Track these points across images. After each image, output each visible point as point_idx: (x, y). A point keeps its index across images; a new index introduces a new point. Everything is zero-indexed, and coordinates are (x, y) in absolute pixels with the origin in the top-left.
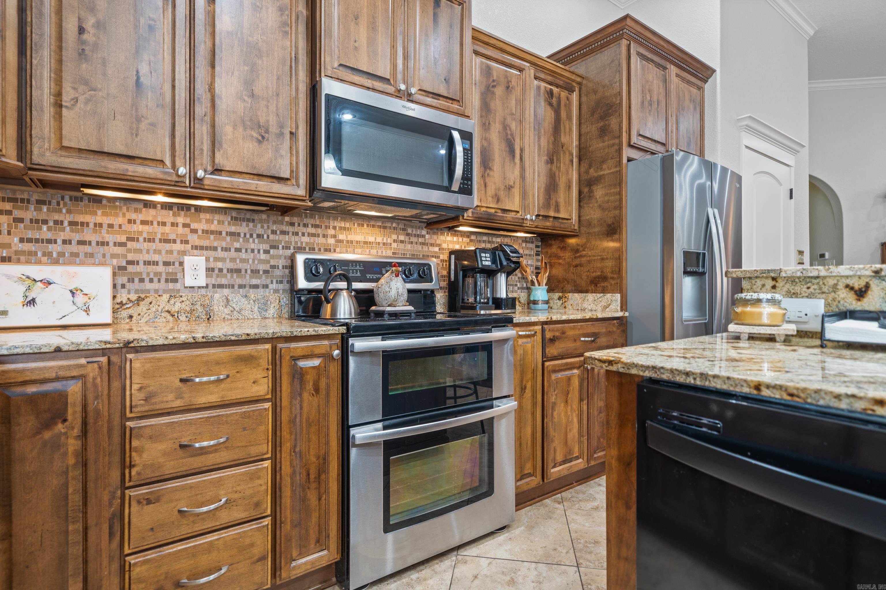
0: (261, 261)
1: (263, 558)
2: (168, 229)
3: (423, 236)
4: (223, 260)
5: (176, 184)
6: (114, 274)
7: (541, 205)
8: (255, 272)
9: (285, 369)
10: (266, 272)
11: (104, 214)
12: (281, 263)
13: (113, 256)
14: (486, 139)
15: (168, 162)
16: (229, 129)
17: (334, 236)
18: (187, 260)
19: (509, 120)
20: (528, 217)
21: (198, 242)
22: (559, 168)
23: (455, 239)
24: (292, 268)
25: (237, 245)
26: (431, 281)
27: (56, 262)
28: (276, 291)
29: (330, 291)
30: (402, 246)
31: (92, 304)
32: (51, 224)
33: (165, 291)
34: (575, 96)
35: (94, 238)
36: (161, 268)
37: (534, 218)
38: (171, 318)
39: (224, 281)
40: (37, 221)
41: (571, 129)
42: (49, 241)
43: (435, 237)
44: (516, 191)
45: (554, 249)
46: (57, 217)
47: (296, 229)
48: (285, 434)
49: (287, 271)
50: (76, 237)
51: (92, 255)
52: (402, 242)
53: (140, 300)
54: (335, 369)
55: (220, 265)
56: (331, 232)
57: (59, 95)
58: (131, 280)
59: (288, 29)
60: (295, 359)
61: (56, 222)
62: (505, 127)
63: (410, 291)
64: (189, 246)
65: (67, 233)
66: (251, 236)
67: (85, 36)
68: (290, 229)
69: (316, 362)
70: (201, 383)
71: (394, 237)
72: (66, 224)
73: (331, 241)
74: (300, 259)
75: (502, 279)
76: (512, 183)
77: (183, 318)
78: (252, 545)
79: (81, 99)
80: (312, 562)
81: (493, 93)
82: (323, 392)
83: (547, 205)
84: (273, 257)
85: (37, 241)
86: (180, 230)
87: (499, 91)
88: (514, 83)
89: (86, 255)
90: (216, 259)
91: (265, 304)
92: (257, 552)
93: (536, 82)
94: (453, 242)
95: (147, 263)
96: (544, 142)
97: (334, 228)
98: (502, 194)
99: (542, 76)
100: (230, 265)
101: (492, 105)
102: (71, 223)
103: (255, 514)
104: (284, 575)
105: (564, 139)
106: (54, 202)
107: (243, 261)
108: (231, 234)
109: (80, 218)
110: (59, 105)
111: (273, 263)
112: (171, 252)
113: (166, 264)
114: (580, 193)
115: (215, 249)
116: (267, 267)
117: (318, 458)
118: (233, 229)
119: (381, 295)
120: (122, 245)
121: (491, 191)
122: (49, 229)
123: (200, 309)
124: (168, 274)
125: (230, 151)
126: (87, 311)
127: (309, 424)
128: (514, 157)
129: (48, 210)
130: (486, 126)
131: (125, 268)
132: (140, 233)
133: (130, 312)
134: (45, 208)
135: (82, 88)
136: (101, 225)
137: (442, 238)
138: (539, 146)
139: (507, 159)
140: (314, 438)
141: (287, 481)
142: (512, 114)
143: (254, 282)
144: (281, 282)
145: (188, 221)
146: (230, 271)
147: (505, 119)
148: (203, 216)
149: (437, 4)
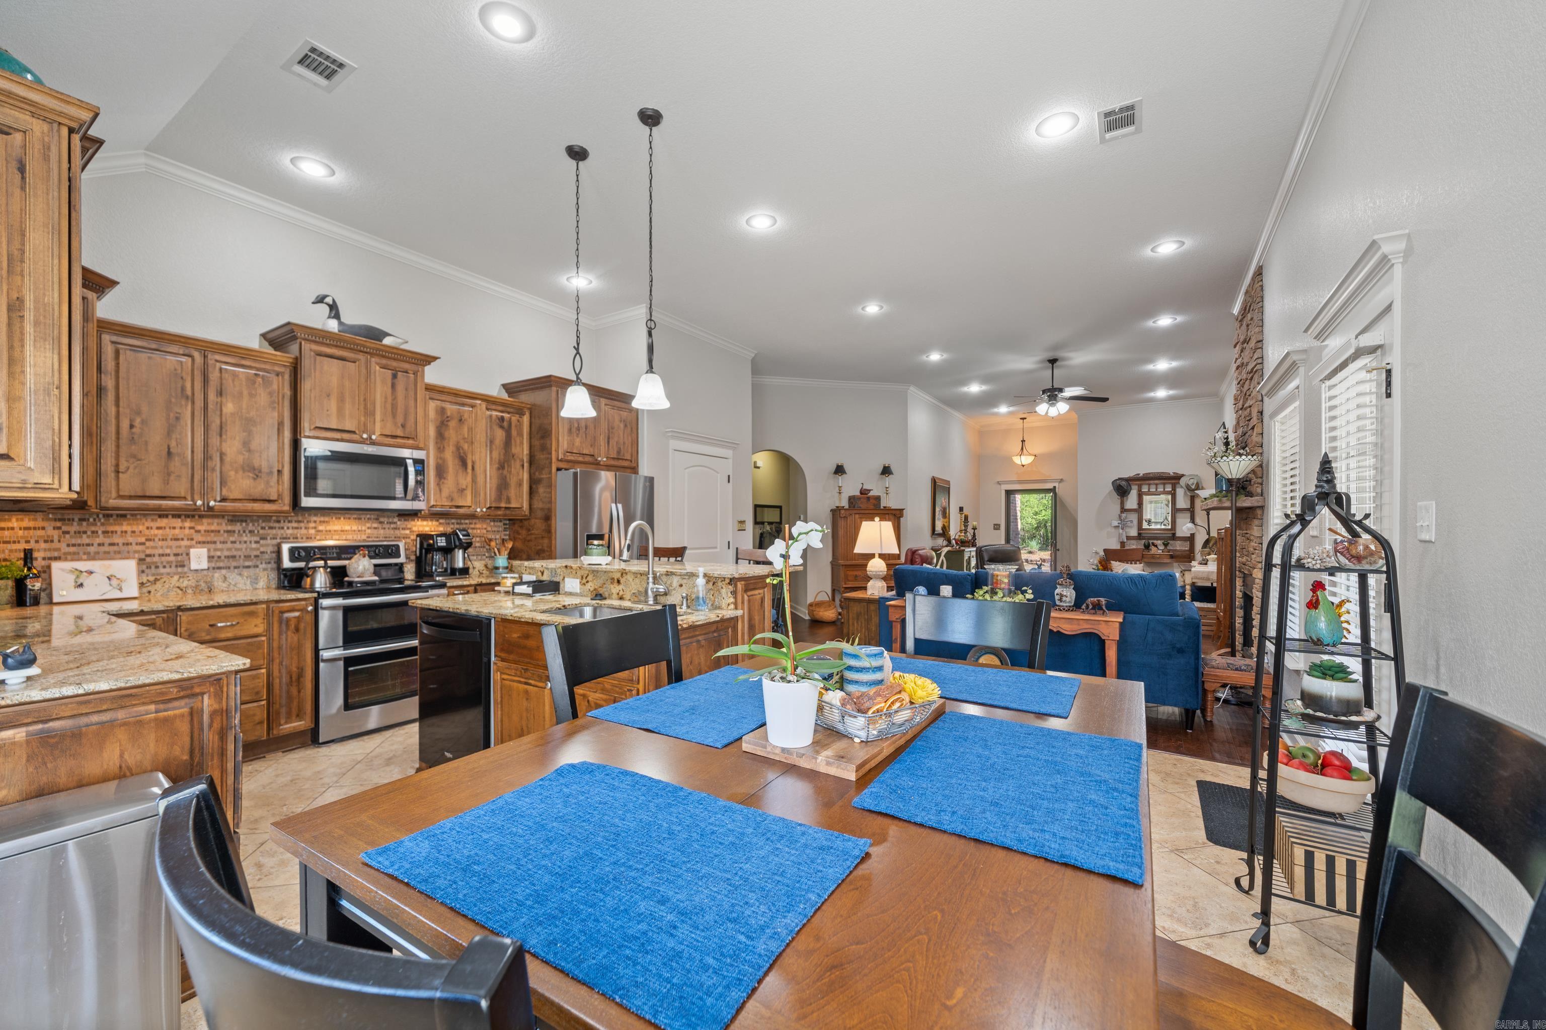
0: (252, 549)
1: (261, 723)
2: (177, 531)
3: (395, 523)
4: (221, 550)
5: (195, 510)
6: (138, 564)
7: (493, 499)
8: (247, 557)
9: (276, 619)
10: (256, 556)
11: (128, 524)
12: (269, 549)
13: (136, 552)
14: (438, 462)
15: (189, 498)
16: (232, 473)
17: (315, 528)
18: (193, 551)
19: (462, 442)
20: (478, 510)
21: (201, 539)
22: (510, 472)
23: (425, 523)
24: (279, 552)
25: (232, 539)
26: (399, 556)
27: (93, 559)
28: (265, 570)
29: (309, 568)
30: (375, 531)
31: (123, 585)
32: (89, 533)
33: (175, 574)
34: (526, 419)
35: (120, 541)
36: (172, 558)
37: (484, 510)
38: (180, 592)
39: (221, 564)
40: (79, 532)
41: (522, 443)
42: (88, 545)
43: (406, 523)
44: (468, 493)
45: (516, 527)
46: (93, 529)
47: (282, 524)
48: (276, 654)
49: (274, 555)
50: (107, 541)
51: (119, 552)
52: (375, 528)
53: (156, 580)
54: (309, 618)
55: (219, 553)
56: (312, 525)
57: (117, 465)
58: (149, 567)
59: (276, 405)
60: (282, 612)
61: (93, 532)
62: (458, 448)
63: (375, 566)
64: (194, 542)
65: (101, 539)
66: (244, 532)
67: (134, 430)
68: (277, 525)
69: (297, 614)
70: (221, 627)
71: (368, 525)
72: (100, 532)
73: (312, 531)
74: (285, 548)
75: (459, 554)
76: (464, 487)
77: (190, 591)
78: (254, 715)
79: (132, 467)
80: (294, 727)
81: (447, 425)
82: (302, 631)
83: (499, 498)
84: (262, 546)
85: (79, 545)
86: (187, 531)
87: (452, 424)
88: (466, 416)
89: (115, 552)
90: (216, 550)
91: (256, 579)
92: (257, 718)
93: (488, 413)
94: (423, 526)
95: (161, 555)
96: (495, 454)
97: (315, 522)
98: (455, 495)
99: (494, 407)
100: (227, 553)
101: (446, 434)
102: (104, 532)
103: (255, 698)
104: (275, 732)
105: (515, 450)
106: (91, 520)
107: (237, 550)
108: (228, 532)
109: (111, 528)
110: (117, 472)
111: (262, 549)
112: (180, 547)
113: (176, 555)
114: (531, 488)
115: (215, 542)
116: (258, 553)
117: (298, 668)
118: (229, 528)
119: (352, 570)
120: (143, 544)
121: (446, 492)
122: (88, 537)
123: (203, 585)
124: (177, 562)
125: (233, 487)
126: (120, 589)
127: (292, 649)
128: (466, 468)
129: (88, 525)
130: (440, 449)
131: (144, 560)
132: (156, 535)
133: (149, 589)
134: (85, 523)
135: (132, 460)
136: (126, 532)
137: (413, 523)
138: (491, 458)
139: (460, 471)
140: (295, 657)
141: (277, 681)
142: (464, 438)
143: (247, 564)
144: (269, 563)
145: (193, 525)
146: (227, 557)
147: (458, 442)
148: (205, 521)
149: (395, 376)
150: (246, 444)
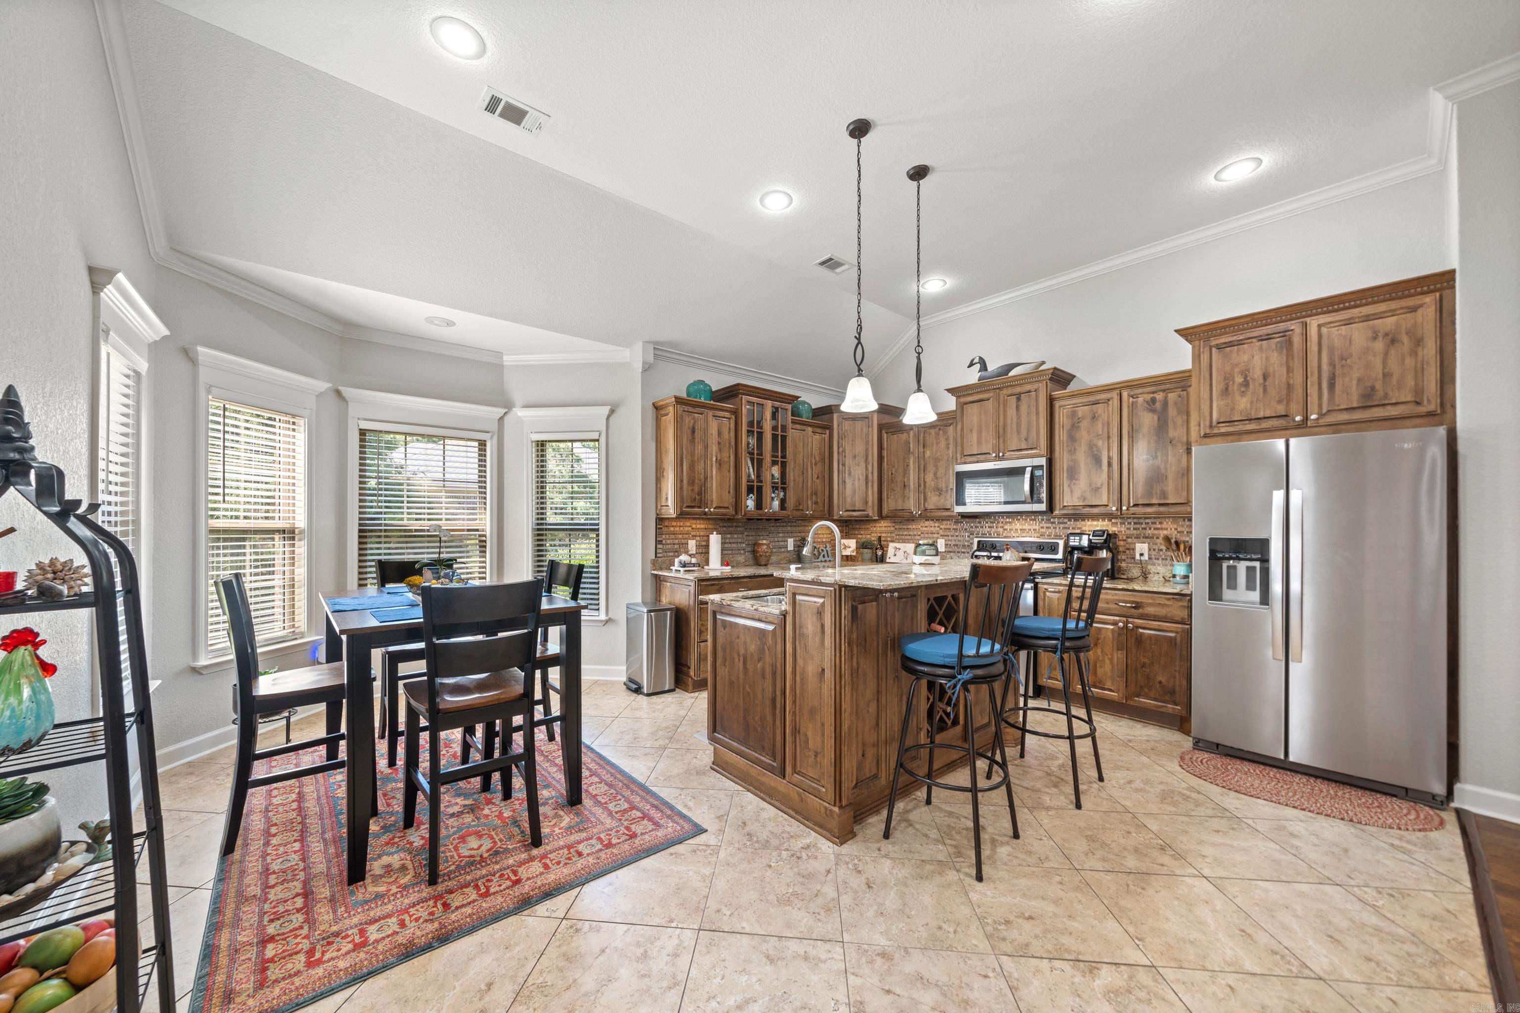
0: (966, 541)
2: (931, 529)
4: (951, 541)
8: (964, 546)
13: (917, 539)
14: (1072, 460)
15: (912, 510)
16: (929, 493)
17: (1003, 527)
18: (939, 541)
21: (938, 533)
25: (956, 534)
26: (1057, 553)
37: (1125, 508)
39: (951, 550)
40: (899, 529)
41: (1186, 422)
42: (902, 535)
47: (982, 525)
55: (950, 543)
56: (1000, 525)
57: (888, 495)
59: (949, 446)
61: (903, 529)
62: (1092, 446)
66: (962, 529)
67: (893, 476)
74: (975, 541)
76: (1099, 485)
79: (892, 495)
81: (1079, 427)
83: (1149, 493)
84: (971, 539)
85: (899, 535)
86: (937, 529)
87: (1084, 424)
88: (1101, 411)
89: (910, 539)
90: (948, 540)
93: (1132, 399)
96: (1143, 444)
98: (1090, 495)
99: (1140, 391)
101: (1078, 436)
105: (1173, 434)
107: (958, 541)
108: (954, 529)
110: (888, 498)
112: (933, 538)
115: (948, 536)
116: (969, 544)
120: (918, 535)
125: (930, 502)
128: (1101, 466)
132: (923, 531)
135: (892, 491)
139: (1093, 469)
142: (1098, 436)
143: (963, 550)
146: (954, 545)
147: (1091, 441)
148: (944, 522)
149: (1019, 399)
150: (935, 474)
